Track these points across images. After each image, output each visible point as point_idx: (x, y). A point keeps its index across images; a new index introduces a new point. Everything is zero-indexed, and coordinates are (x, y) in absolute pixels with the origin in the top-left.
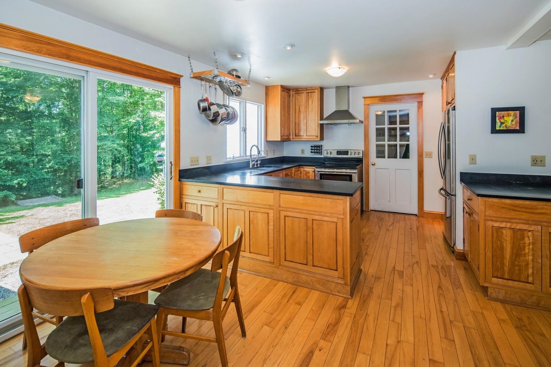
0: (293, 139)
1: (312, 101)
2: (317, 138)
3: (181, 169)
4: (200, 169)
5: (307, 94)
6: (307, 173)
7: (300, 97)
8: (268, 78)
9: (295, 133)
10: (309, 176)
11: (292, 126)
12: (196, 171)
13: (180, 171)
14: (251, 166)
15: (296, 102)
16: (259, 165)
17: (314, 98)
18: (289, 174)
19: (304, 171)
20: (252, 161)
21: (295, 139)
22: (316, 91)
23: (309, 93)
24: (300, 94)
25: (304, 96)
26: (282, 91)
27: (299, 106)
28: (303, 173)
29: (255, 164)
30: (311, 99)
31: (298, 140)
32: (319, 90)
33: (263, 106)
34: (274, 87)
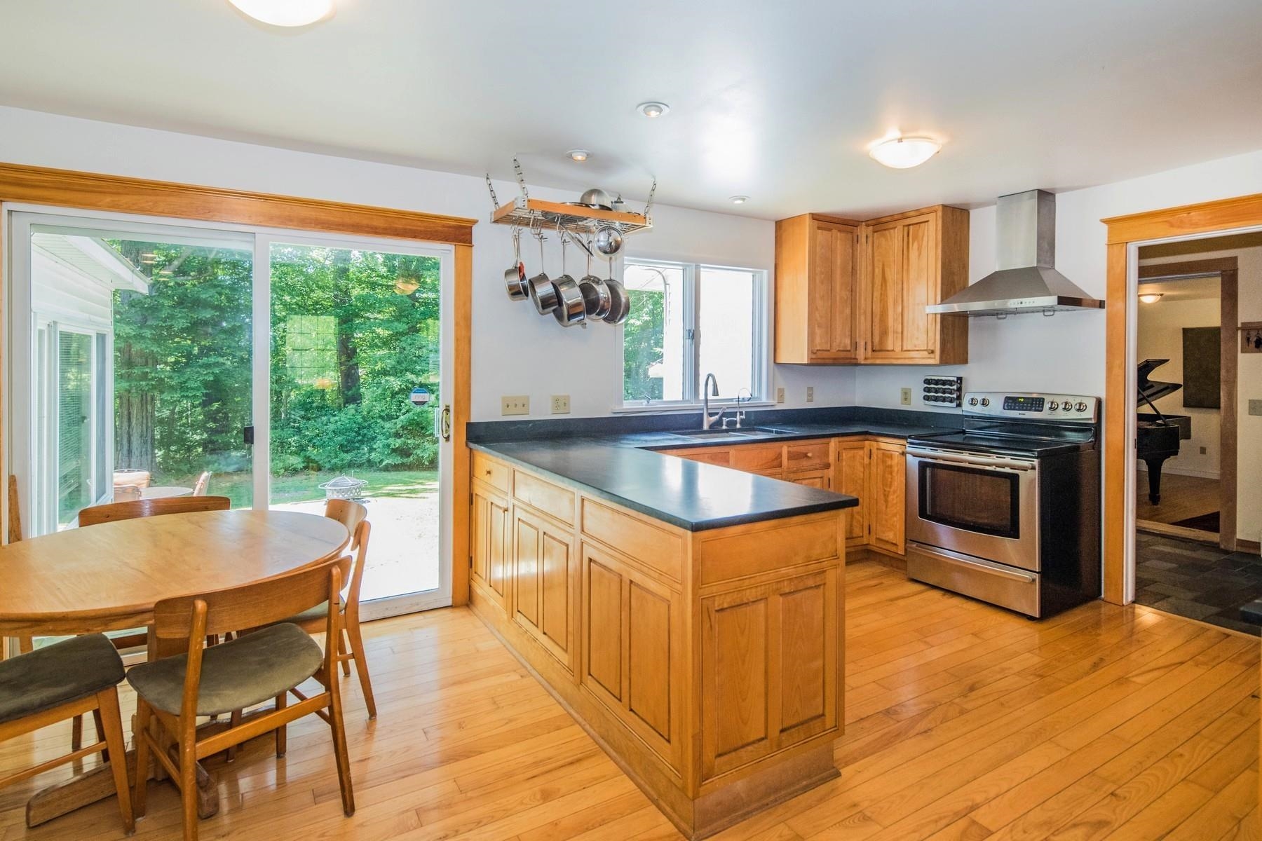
0: (866, 359)
1: (919, 249)
2: (932, 356)
3: (472, 421)
4: (530, 425)
5: (906, 228)
6: (887, 455)
7: (887, 240)
8: (744, 199)
9: (872, 342)
10: (891, 466)
11: (863, 324)
12: (519, 428)
13: (469, 425)
14: (706, 427)
15: (876, 254)
16: (738, 426)
17: (925, 238)
18: (809, 455)
19: (878, 449)
20: (711, 415)
21: (872, 358)
22: (931, 217)
23: (911, 227)
24: (887, 232)
25: (896, 235)
26: (819, 228)
27: (883, 265)
28: (877, 456)
29: (724, 423)
30: (916, 244)
31: (878, 362)
32: (940, 213)
33: (766, 275)
34: (795, 220)
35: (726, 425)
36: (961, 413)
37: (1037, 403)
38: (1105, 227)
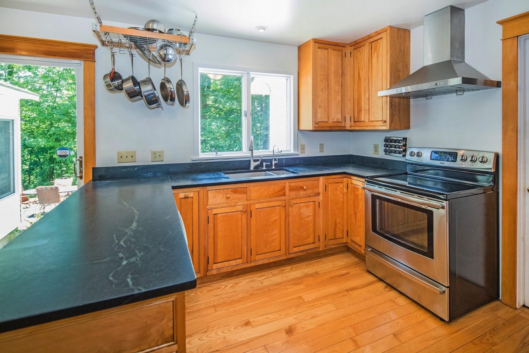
0: (351, 127)
1: (377, 57)
2: (385, 124)
3: (97, 166)
4: (136, 168)
5: (370, 44)
6: (355, 188)
7: (360, 53)
8: (264, 29)
9: (354, 117)
10: (358, 195)
11: (349, 107)
12: (128, 170)
13: (94, 169)
14: (252, 168)
15: (355, 63)
16: (273, 167)
17: (381, 49)
18: (305, 188)
19: (351, 183)
20: (255, 161)
21: (354, 126)
22: (383, 35)
23: (373, 43)
24: (360, 48)
25: (366, 50)
26: (319, 48)
27: (359, 69)
28: (351, 188)
29: (264, 166)
30: (376, 53)
31: (357, 128)
32: (388, 32)
33: (292, 79)
34: (306, 44)
35: (266, 167)
36: (405, 160)
37: (454, 155)
38: (500, 27)
